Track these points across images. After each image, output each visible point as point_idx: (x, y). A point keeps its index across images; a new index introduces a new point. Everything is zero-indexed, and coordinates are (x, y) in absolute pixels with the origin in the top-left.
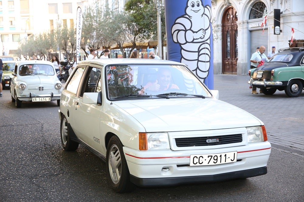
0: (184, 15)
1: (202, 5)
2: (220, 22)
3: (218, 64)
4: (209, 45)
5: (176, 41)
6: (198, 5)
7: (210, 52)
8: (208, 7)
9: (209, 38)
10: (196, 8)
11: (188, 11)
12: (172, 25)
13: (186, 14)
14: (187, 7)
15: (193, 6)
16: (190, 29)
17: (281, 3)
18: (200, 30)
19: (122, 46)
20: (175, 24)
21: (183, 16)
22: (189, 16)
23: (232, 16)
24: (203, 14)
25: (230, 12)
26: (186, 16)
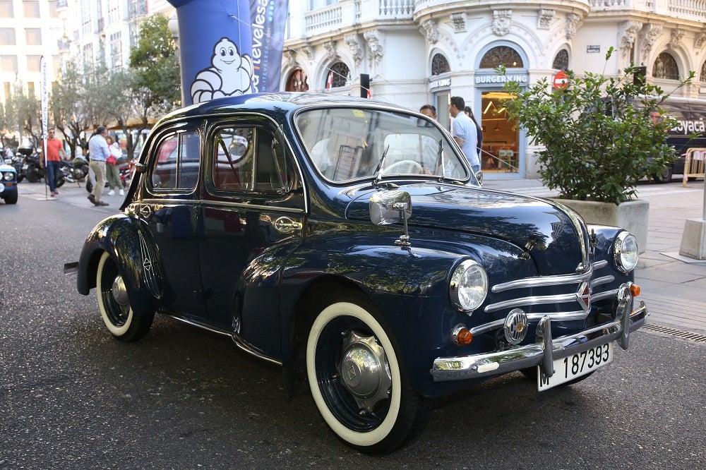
0: (209, 67)
1: (238, 53)
6: (232, 54)
8: (246, 56)
10: (228, 57)
11: (216, 61)
12: (191, 83)
13: (213, 66)
14: (215, 55)
15: (223, 54)
16: (220, 90)
17: (370, 66)
18: (236, 91)
19: (124, 124)
20: (197, 80)
21: (207, 70)
22: (218, 70)
23: (300, 83)
24: (240, 67)
25: (298, 77)
26: (213, 69)
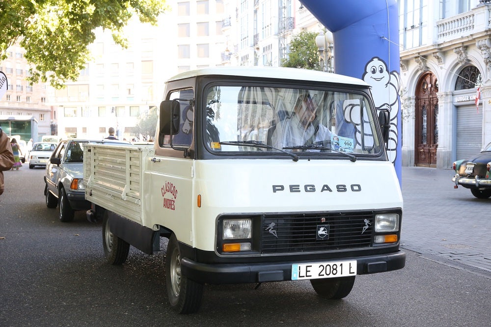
1: (387, 70)
2: (412, 94)
3: (409, 152)
4: (396, 126)
5: (349, 120)
6: (381, 71)
7: (397, 136)
8: (394, 73)
9: (396, 116)
10: (378, 75)
11: (367, 79)
14: (366, 73)
15: (374, 72)
23: (430, 86)
24: (388, 83)
25: (428, 80)
